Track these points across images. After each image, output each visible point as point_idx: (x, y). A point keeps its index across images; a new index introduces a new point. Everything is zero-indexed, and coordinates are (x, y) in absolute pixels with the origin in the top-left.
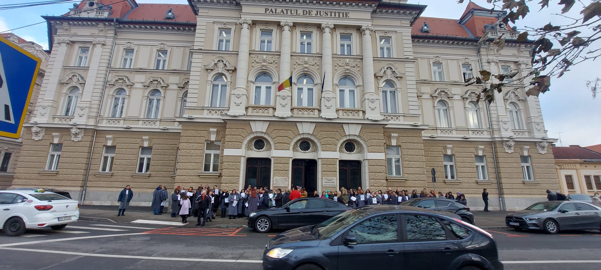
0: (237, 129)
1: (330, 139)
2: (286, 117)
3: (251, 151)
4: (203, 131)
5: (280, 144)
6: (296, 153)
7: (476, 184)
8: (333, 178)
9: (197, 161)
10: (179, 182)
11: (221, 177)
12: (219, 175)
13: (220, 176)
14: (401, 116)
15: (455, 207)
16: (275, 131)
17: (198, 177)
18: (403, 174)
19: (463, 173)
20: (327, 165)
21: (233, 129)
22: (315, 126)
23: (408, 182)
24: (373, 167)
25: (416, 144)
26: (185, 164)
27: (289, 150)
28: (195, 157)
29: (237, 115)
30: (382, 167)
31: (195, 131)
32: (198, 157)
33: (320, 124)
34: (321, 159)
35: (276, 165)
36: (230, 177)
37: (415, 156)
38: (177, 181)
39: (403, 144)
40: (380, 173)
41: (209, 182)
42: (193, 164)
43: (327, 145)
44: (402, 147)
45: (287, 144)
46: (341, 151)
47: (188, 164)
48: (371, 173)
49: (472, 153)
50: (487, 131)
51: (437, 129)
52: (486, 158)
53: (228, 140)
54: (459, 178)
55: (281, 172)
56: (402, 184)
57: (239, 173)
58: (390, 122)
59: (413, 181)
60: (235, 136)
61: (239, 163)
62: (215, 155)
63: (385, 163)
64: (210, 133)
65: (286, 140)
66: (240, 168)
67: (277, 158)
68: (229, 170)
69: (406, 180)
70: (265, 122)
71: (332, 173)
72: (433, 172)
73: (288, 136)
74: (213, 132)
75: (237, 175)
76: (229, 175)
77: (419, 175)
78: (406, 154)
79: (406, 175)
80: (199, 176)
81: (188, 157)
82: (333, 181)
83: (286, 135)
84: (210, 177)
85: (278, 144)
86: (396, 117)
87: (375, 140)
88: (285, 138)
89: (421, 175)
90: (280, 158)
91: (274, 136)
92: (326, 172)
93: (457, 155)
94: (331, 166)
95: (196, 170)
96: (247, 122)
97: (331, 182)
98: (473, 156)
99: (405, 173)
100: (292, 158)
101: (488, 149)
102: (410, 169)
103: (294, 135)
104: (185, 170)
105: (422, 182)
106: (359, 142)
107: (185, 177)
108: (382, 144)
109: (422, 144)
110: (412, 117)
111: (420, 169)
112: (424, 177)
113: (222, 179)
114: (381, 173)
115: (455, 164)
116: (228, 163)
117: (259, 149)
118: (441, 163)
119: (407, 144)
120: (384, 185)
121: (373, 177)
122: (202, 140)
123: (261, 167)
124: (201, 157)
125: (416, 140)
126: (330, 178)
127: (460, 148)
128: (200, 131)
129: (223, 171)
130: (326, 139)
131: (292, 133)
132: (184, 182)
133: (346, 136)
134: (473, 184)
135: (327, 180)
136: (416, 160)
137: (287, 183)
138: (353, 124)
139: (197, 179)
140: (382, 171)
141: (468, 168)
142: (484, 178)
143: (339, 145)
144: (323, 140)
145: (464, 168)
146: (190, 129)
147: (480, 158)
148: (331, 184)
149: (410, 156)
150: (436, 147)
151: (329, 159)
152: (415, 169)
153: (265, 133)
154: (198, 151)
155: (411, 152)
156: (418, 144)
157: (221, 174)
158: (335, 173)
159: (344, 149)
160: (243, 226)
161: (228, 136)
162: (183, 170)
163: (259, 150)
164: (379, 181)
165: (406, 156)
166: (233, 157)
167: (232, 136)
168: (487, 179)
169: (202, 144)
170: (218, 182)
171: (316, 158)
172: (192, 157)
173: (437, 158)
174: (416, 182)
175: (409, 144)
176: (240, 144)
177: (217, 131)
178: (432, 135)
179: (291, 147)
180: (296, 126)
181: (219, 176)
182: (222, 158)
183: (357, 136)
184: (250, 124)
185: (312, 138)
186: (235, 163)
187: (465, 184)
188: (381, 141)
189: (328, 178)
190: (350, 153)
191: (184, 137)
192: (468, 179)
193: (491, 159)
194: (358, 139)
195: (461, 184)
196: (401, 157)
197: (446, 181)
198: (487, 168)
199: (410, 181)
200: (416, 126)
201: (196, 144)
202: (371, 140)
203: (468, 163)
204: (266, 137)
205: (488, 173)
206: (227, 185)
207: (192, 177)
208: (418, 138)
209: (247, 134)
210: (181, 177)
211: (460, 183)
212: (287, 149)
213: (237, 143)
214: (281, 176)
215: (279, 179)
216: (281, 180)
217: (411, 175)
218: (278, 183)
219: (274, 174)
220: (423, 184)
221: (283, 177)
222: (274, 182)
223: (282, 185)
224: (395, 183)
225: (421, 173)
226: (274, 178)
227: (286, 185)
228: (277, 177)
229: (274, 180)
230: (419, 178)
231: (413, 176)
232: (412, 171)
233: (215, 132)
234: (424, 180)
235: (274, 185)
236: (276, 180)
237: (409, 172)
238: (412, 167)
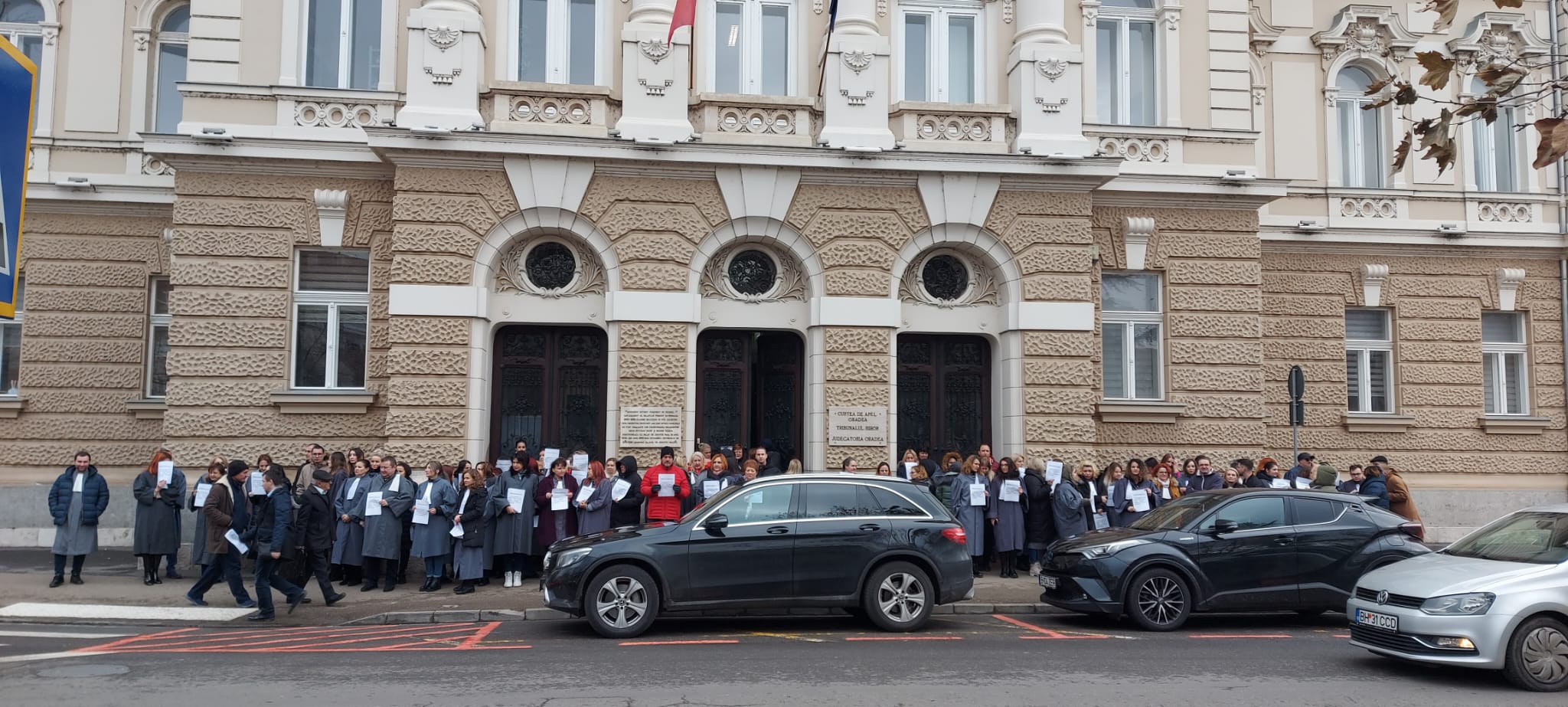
0: (446, 198)
1: (861, 244)
2: (671, 142)
3: (512, 294)
4: (279, 203)
5: (643, 266)
6: (714, 302)
7: (1478, 433)
8: (869, 409)
9: (264, 340)
10: (184, 433)
11: (378, 413)
12: (370, 400)
13: (376, 406)
14: (1174, 138)
15: (1364, 522)
16: (619, 206)
17: (270, 413)
18: (1167, 393)
19: (1423, 387)
20: (850, 357)
21: (426, 197)
22: (799, 187)
23: (1186, 423)
24: (1040, 361)
25: (1230, 264)
26: (207, 353)
27: (683, 290)
28: (250, 322)
29: (441, 129)
30: (1080, 362)
31: (242, 203)
32: (267, 323)
33: (819, 178)
34: (822, 330)
35: (629, 355)
36: (423, 412)
37: (1223, 316)
38: (172, 432)
39: (1177, 262)
40: (1068, 390)
41: (324, 431)
42: (241, 353)
43: (850, 272)
44: (1172, 277)
45: (675, 267)
46: (905, 294)
47: (218, 353)
48: (1031, 390)
49: (1470, 301)
50: (1544, 203)
51: (1327, 196)
52: (1528, 323)
53: (407, 247)
54: (1405, 409)
55: (654, 384)
56: (1160, 435)
57: (464, 391)
58: (1124, 167)
59: (1207, 423)
60: (436, 228)
61: (465, 350)
62: (343, 312)
63: (1092, 346)
64: (316, 211)
65: (670, 246)
66: (469, 370)
67: (632, 326)
68: (419, 381)
69: (1178, 416)
70: (574, 166)
71: (869, 387)
72: (1296, 381)
73: (677, 227)
74: (330, 209)
75: (455, 399)
76: (417, 403)
77: (1235, 396)
78: (1184, 305)
79: (1179, 397)
80: (277, 406)
81: (219, 322)
82: (871, 422)
83: (670, 226)
84: (327, 410)
85: (635, 266)
86: (1151, 144)
87: (1056, 249)
88: (666, 237)
89: (1244, 397)
90: (646, 326)
91: (618, 230)
92: (843, 386)
93: (1405, 307)
94: (865, 359)
95: (261, 383)
96: (491, 165)
97: (864, 424)
98: (1476, 311)
99: (1176, 386)
100: (697, 324)
101: (1545, 284)
102: (1199, 370)
103: (703, 224)
104: (209, 382)
105: (1245, 423)
106: (985, 254)
107: (210, 412)
108: (1084, 265)
109: (1254, 263)
110: (1222, 141)
111: (1242, 369)
112: (1255, 404)
113: (389, 418)
114: (1074, 390)
115: (1394, 348)
116: (409, 350)
117: (549, 285)
118: (1334, 342)
119: (1191, 262)
120: (1085, 439)
121: (1040, 404)
122: (283, 243)
123: (563, 362)
124: (278, 322)
125: (1230, 244)
126: (859, 408)
127: (1423, 279)
128: (265, 203)
129: (390, 383)
130: (843, 243)
131: (697, 217)
132: (206, 433)
133: (930, 229)
134: (1466, 433)
135: (847, 417)
136: (1225, 334)
137: (679, 431)
138: (965, 181)
139: (270, 422)
140: (1079, 381)
141: (1449, 366)
142: (1514, 406)
143: (899, 270)
144: (833, 246)
145: (1432, 366)
146: (218, 189)
147: (1503, 323)
148: (864, 434)
149: (1202, 315)
150: (1316, 275)
151: (855, 331)
152: (1222, 370)
153: (576, 216)
154: (265, 294)
155: (1211, 298)
156: (1238, 263)
157: (376, 397)
158: (882, 387)
159: (922, 286)
160: (502, 611)
161: (405, 226)
162: (196, 382)
163: (550, 292)
164: (1064, 420)
165: (1187, 315)
166: (435, 322)
167: (423, 227)
168: (1526, 411)
169: (282, 263)
170: (368, 431)
171: (799, 326)
172: (237, 322)
173: (1318, 320)
174: (1221, 423)
175: (1199, 263)
176: (465, 262)
177: (349, 203)
178: (1306, 219)
179: (694, 280)
180: (716, 183)
181: (370, 407)
182: (381, 325)
183: (980, 230)
184: (505, 174)
185: (786, 239)
186: (445, 350)
187: (1431, 432)
188: (1079, 250)
189: (853, 409)
190: (946, 302)
191: (191, 230)
192: (1443, 410)
193: (1549, 325)
194: (984, 244)
195: (1414, 432)
196: (1164, 320)
197: (1349, 421)
198: (1530, 365)
199: (1198, 423)
200: (1236, 184)
201: (254, 263)
202: (1037, 248)
203: (1451, 345)
204: (581, 230)
205: (1531, 387)
206: (413, 444)
207: (242, 412)
208: (1241, 236)
209: (495, 219)
210: (193, 412)
211: (1408, 427)
212: (677, 286)
213: (451, 259)
214: (651, 402)
215: (643, 414)
216: (651, 422)
217: (1200, 395)
218: (639, 433)
219: (623, 396)
220: (1248, 432)
221: (662, 405)
222: (623, 431)
223: (658, 440)
224: (1133, 429)
225: (1244, 386)
226: (623, 413)
227: (675, 442)
228: (635, 406)
229: (622, 421)
230: (1234, 408)
231: (1210, 400)
232: (1208, 379)
233: (339, 208)
234: (1255, 416)
235: (622, 440)
236: (630, 421)
237: (1194, 381)
238: (1207, 362)
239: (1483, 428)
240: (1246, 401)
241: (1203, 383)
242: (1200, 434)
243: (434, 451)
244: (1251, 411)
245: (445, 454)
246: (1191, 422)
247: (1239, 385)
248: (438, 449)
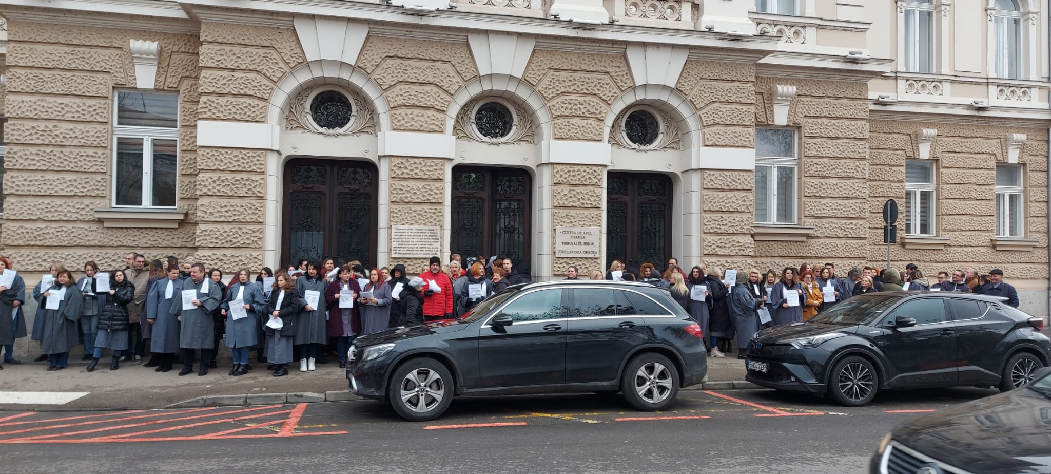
0: (244, 50)
1: (581, 99)
2: (433, 8)
3: (299, 132)
4: (99, 51)
5: (409, 111)
6: (464, 143)
7: (991, 250)
8: (586, 229)
9: (88, 166)
10: (20, 242)
11: (189, 228)
12: (181, 217)
13: (186, 222)
14: (811, 25)
15: (1003, 318)
16: (389, 61)
17: (94, 227)
18: (800, 218)
19: (956, 217)
20: (572, 188)
21: (228, 48)
22: (534, 52)
23: (813, 241)
24: (715, 193)
25: (847, 122)
26: (38, 176)
27: (442, 132)
28: (76, 151)
30: (744, 194)
31: (67, 49)
32: (90, 152)
33: (550, 44)
34: (550, 167)
35: (398, 184)
36: (227, 227)
37: (842, 161)
38: (9, 242)
39: (810, 120)
40: (735, 216)
41: (142, 242)
42: (68, 177)
43: (573, 121)
44: (806, 131)
45: (435, 113)
46: (614, 141)
47: (48, 176)
48: (707, 215)
49: (989, 156)
50: (1040, 87)
51: (896, 78)
52: (1025, 172)
53: (212, 89)
54: (943, 233)
55: (418, 208)
56: (795, 250)
57: (261, 210)
58: (781, 46)
59: (828, 241)
60: (236, 75)
61: (262, 176)
62: (156, 143)
63: (750, 181)
64: (131, 58)
65: (431, 96)
66: (265, 193)
67: (400, 160)
68: (223, 202)
69: (808, 236)
70: (352, 26)
71: (586, 212)
72: (890, 211)
73: (437, 80)
74: (144, 57)
75: (255, 217)
76: (222, 219)
77: (848, 222)
78: (814, 153)
79: (809, 222)
80: (100, 221)
81: (48, 150)
82: (588, 239)
83: (431, 80)
84: (145, 225)
85: (403, 111)
86: (794, 29)
87: (728, 106)
88: (427, 88)
89: (855, 222)
90: (412, 161)
91: (388, 81)
92: (566, 211)
93: (946, 160)
94: (584, 190)
95: (87, 201)
96: (283, 23)
97: (583, 241)
98: (992, 164)
99: (807, 213)
100: (451, 160)
101: (1038, 146)
102: (823, 201)
103: (457, 79)
104: (40, 200)
105: (855, 242)
106: (674, 110)
107: (42, 225)
108: (749, 119)
109: (864, 122)
110: (845, 29)
111: (853, 201)
112: (861, 228)
113: (198, 232)
114: (739, 216)
115: (937, 189)
116: (215, 176)
117: (330, 126)
118: (897, 184)
119: (819, 121)
120: (746, 253)
121: (714, 227)
122: (102, 84)
123: (340, 189)
124: (100, 151)
125: (848, 108)
126: (578, 229)
127: (959, 140)
128: (87, 50)
129: (199, 203)
130: (567, 97)
131: (452, 73)
132: (39, 243)
133: (634, 88)
134: (983, 250)
135: (569, 235)
136: (843, 175)
137: (438, 245)
138: (662, 50)
139: (95, 235)
140: (743, 209)
141: (973, 202)
142: (1013, 232)
143: (609, 121)
144: (560, 99)
145: (962, 202)
146: (45, 37)
147: (1007, 172)
148: (582, 248)
149: (827, 161)
150: (887, 136)
151: (576, 168)
152: (840, 202)
153: (354, 69)
154: (88, 127)
155: (833, 148)
156: (853, 122)
157: (186, 214)
158: (596, 212)
159: (624, 134)
160: (306, 394)
161: (210, 72)
162: (29, 200)
163: (331, 131)
164: (731, 238)
165: (816, 160)
166: (236, 153)
167: (225, 74)
168: (1021, 234)
169: (103, 101)
170: (180, 242)
171: (530, 164)
172: (64, 150)
173: (887, 168)
174: (838, 241)
175: (825, 121)
176: (261, 104)
177: (160, 53)
178: (883, 94)
179: (450, 124)
180: (468, 45)
181: (181, 223)
182: (189, 156)
183: (671, 90)
184: (294, 31)
185: (523, 93)
186: (245, 176)
187: (960, 249)
188: (745, 108)
189: (574, 229)
190: (642, 147)
191: (22, 71)
192: (968, 233)
193: (1039, 174)
194: (674, 102)
195: (949, 249)
196: (799, 164)
197: (907, 241)
198: (1025, 202)
199: (822, 241)
200: (855, 61)
201: (78, 100)
202: (715, 106)
203: (975, 187)
204: (357, 81)
205: (1025, 218)
206: (219, 253)
207: (70, 226)
208: (856, 102)
209: (286, 69)
210: (28, 225)
211: (945, 245)
212: (436, 129)
213: (249, 101)
214: (416, 222)
215: (410, 231)
216: (417, 237)
217: (824, 221)
218: (406, 246)
219: (393, 217)
220: (856, 248)
221: (425, 224)
222: (394, 244)
223: (422, 252)
224: (775, 246)
225: (854, 214)
226: (393, 230)
227: (436, 254)
228: (403, 224)
229: (393, 236)
230: (847, 230)
231: (831, 224)
232: (829, 209)
233: (152, 57)
234: (862, 236)
235: (393, 252)
236: (399, 237)
237: (820, 210)
238: (829, 195)
239: (994, 247)
240: (855, 225)
241: (826, 211)
242: (823, 250)
243: (237, 260)
244: (859, 232)
245: (246, 262)
246: (817, 240)
247: (852, 213)
248: (240, 258)
